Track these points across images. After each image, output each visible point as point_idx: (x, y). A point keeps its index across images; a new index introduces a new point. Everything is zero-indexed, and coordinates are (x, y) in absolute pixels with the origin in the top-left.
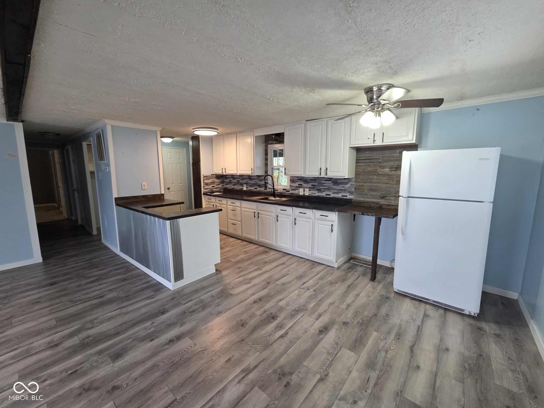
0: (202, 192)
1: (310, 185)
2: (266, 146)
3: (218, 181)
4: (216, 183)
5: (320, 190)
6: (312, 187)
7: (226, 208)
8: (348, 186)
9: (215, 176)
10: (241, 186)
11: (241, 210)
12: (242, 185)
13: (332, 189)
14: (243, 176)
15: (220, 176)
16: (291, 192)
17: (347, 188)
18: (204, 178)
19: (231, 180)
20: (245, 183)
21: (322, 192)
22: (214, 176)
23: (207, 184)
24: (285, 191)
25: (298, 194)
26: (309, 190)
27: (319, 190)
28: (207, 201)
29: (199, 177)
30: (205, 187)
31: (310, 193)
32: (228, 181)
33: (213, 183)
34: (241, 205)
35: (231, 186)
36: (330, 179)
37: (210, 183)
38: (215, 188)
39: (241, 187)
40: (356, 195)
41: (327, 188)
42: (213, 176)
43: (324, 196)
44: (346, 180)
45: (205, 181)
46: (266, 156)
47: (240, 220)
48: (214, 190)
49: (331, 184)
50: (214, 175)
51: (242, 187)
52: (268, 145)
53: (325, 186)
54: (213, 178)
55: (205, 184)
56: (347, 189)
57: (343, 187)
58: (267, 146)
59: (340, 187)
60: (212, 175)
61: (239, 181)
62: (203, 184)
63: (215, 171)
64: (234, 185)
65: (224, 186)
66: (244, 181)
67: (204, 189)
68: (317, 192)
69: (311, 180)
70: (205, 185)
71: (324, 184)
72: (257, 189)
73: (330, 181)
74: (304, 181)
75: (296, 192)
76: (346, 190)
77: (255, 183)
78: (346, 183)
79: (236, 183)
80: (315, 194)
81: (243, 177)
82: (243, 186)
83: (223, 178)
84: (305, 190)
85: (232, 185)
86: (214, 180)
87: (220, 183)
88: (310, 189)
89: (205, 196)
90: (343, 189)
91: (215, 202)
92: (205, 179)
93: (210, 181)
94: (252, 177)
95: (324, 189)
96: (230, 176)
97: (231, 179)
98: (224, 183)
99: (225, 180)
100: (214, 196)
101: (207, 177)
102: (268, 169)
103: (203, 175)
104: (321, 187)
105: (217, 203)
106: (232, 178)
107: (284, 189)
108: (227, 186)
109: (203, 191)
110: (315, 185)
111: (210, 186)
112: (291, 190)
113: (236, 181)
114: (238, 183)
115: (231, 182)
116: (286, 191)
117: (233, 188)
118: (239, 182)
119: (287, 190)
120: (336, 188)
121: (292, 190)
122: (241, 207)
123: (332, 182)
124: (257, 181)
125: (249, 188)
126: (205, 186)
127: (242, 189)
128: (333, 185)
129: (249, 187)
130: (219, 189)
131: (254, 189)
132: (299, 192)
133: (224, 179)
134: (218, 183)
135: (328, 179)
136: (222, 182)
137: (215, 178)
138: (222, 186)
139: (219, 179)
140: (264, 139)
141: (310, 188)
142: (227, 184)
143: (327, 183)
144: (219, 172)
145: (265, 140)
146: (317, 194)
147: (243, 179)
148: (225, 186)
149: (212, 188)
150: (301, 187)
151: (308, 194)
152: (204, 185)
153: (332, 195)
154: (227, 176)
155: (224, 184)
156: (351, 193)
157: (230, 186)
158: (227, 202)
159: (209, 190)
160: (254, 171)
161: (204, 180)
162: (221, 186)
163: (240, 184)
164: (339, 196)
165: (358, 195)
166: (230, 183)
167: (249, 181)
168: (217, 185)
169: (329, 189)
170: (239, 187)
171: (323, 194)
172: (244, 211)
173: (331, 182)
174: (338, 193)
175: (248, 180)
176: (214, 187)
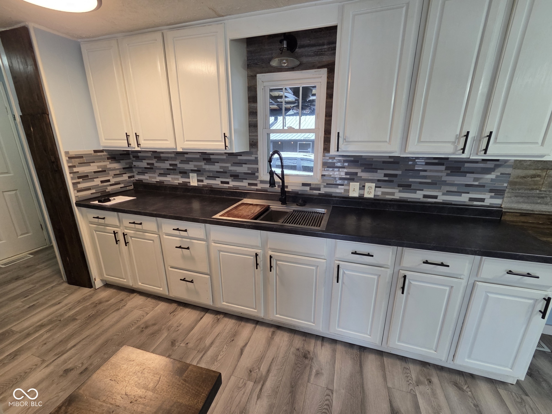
0: (73, 201)
1: (380, 175)
2: (252, 76)
3: (116, 165)
4: (112, 173)
5: (410, 186)
6: (386, 178)
7: (157, 241)
8: (492, 176)
9: (105, 153)
10: (182, 177)
11: (208, 247)
12: (185, 173)
13: (445, 183)
14: (187, 153)
15: (121, 154)
16: (323, 191)
17: (489, 181)
18: (71, 162)
19: (153, 164)
20: (193, 171)
21: (415, 191)
22: (104, 155)
23: (85, 177)
24: (307, 188)
25: (345, 195)
26: (376, 187)
27: (406, 187)
28: (92, 223)
29: (53, 159)
30: (80, 186)
31: (379, 193)
32: (144, 164)
33: (103, 171)
34: (207, 235)
35: (155, 178)
36: (442, 161)
37: (95, 172)
38: (111, 185)
39: (181, 180)
40: (510, 197)
41: (429, 181)
42: (101, 156)
43: (420, 199)
44: (488, 162)
45: (75, 170)
46: (253, 105)
47: (207, 270)
48: (109, 189)
49: (441, 171)
50: (102, 151)
51: (186, 180)
52: (258, 75)
53: (425, 177)
54: (101, 159)
55: (79, 178)
56: (487, 183)
57: (475, 179)
58: (256, 76)
59: (469, 179)
60: (95, 151)
61: (176, 165)
62: (72, 178)
63: (104, 140)
64: (161, 175)
65: (133, 177)
66: (191, 166)
67: (78, 191)
68: (400, 192)
69: (384, 162)
70: (81, 180)
71: (422, 173)
72: (228, 183)
73: (442, 164)
74: (362, 165)
75: (339, 190)
76: (484, 186)
77: (222, 170)
78: (488, 171)
79: (168, 169)
80: (394, 195)
81: (186, 156)
82: (189, 178)
83: (130, 159)
84: (364, 186)
85: (156, 175)
86: (106, 166)
87: (123, 171)
88: (379, 184)
89: (84, 209)
90: (477, 183)
91: (118, 224)
92: (76, 164)
93: (93, 167)
94: (212, 157)
95: (421, 183)
96: (149, 155)
97: (153, 161)
98: (134, 170)
99: (135, 163)
100: (114, 209)
101: (82, 157)
102: (257, 136)
103: (67, 153)
104: (411, 180)
105: (126, 228)
106: (155, 158)
107: (304, 185)
108: (141, 177)
109: (73, 196)
110: (395, 176)
111: (97, 182)
112: (325, 187)
113: (166, 165)
114: (173, 170)
115: (152, 168)
116: (311, 189)
117: (161, 182)
118: (175, 168)
119: (312, 186)
120: (456, 182)
121: (329, 185)
122: (207, 240)
123: (447, 169)
124: (229, 165)
125: (206, 182)
126: (79, 183)
127: (185, 184)
128: (448, 175)
129: (206, 179)
130: (122, 185)
131: (220, 183)
132: (348, 191)
133: (133, 161)
134: (118, 172)
135: (436, 161)
136: (129, 169)
137: (108, 159)
138: (129, 177)
139: (120, 162)
140: (246, 58)
141: (379, 181)
142: (143, 173)
143: (431, 171)
144: (121, 145)
145: (248, 60)
146: (398, 194)
147: (188, 161)
148: (137, 177)
149: (100, 184)
150: (352, 180)
151: (372, 196)
152: (75, 181)
153: (442, 198)
154: (139, 154)
155: (133, 172)
156: (498, 193)
157: (150, 177)
158: (159, 227)
159: (93, 191)
160: (231, 142)
161: (74, 166)
162: (125, 177)
163: (180, 173)
164: (464, 198)
165: (516, 196)
166: (150, 168)
167: (205, 164)
168: (116, 175)
169: (435, 184)
170: (178, 179)
171: (418, 196)
172: (220, 251)
173: (443, 168)
174: (459, 193)
175: (202, 165)
176: (108, 181)
